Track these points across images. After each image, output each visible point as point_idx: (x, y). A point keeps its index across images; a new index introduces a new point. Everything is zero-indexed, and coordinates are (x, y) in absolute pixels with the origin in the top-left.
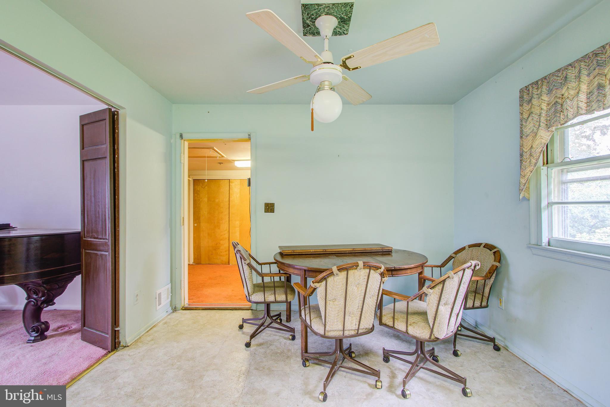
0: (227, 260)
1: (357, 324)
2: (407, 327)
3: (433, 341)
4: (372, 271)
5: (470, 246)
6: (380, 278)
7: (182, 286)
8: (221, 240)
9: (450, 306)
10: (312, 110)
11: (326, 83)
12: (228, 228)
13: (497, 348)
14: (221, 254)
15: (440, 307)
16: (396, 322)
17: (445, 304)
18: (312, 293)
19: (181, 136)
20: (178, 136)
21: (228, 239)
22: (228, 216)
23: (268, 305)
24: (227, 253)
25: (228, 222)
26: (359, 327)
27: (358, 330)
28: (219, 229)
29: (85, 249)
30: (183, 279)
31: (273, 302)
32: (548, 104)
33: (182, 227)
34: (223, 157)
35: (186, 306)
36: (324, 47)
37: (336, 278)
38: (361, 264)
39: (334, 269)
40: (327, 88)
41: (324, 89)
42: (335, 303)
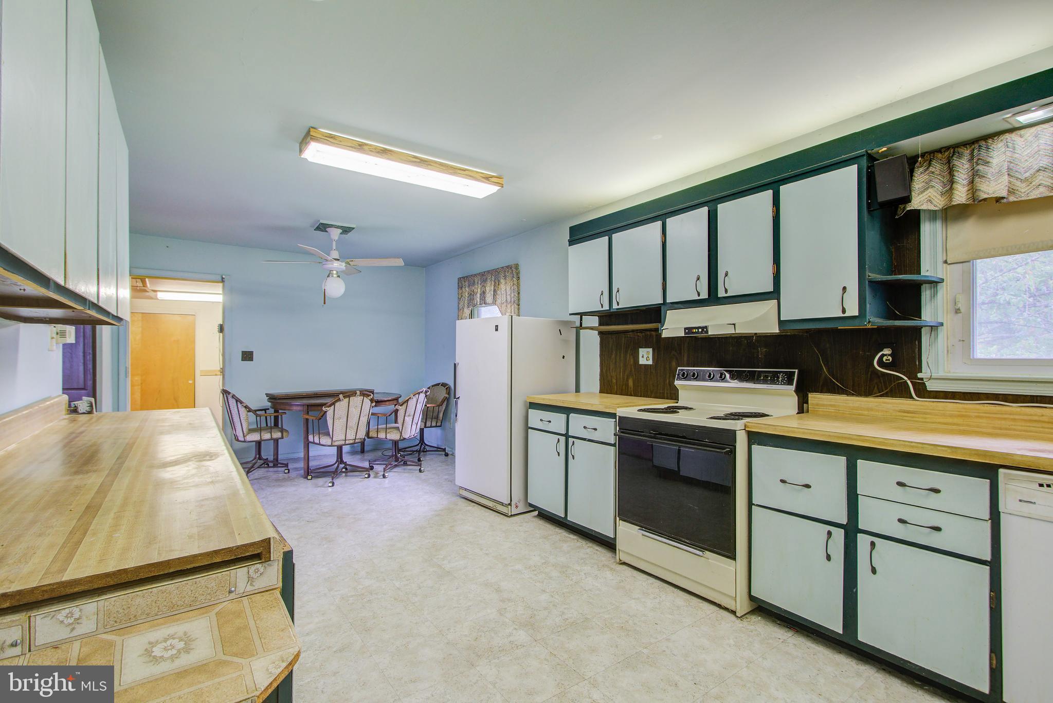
1: (355, 435)
3: (402, 440)
4: (365, 398)
5: (433, 386)
6: (370, 403)
9: (412, 417)
10: (325, 290)
11: (335, 272)
13: (447, 455)
15: (406, 417)
16: (379, 433)
17: (409, 416)
18: (324, 414)
26: (355, 438)
27: (345, 440)
31: (266, 440)
32: (468, 294)
36: (332, 247)
37: (341, 402)
38: (358, 393)
39: (341, 396)
40: (335, 276)
41: (332, 276)
42: (340, 420)
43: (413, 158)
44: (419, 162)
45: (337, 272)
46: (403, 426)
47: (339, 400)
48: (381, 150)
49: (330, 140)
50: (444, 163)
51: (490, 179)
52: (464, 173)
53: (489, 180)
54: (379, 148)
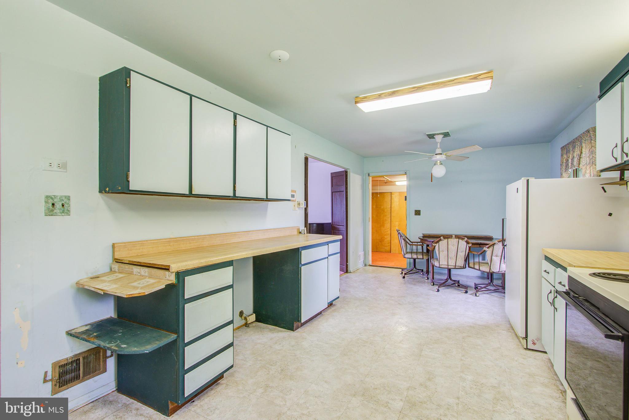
0: (390, 250)
1: (455, 263)
2: (479, 267)
4: (460, 240)
6: (466, 244)
7: (369, 254)
8: (385, 235)
10: (432, 173)
11: (439, 162)
12: (390, 227)
14: (385, 245)
15: (493, 257)
16: (475, 265)
18: (434, 248)
19: (369, 175)
20: (367, 175)
21: (390, 234)
22: (390, 219)
23: (415, 260)
24: (390, 244)
25: (390, 223)
26: (456, 265)
27: (455, 266)
28: (384, 227)
29: (333, 230)
30: (369, 250)
31: (416, 259)
32: (566, 160)
33: (369, 222)
34: (388, 180)
35: (371, 264)
36: (437, 147)
37: (443, 241)
38: (454, 236)
39: (442, 238)
40: (438, 164)
41: (437, 164)
42: (443, 253)
43: (413, 88)
44: (416, 90)
45: (441, 161)
46: (491, 263)
47: (441, 240)
48: (392, 93)
49: (365, 99)
50: (435, 83)
51: (479, 77)
52: (453, 82)
53: (477, 79)
54: (390, 92)
